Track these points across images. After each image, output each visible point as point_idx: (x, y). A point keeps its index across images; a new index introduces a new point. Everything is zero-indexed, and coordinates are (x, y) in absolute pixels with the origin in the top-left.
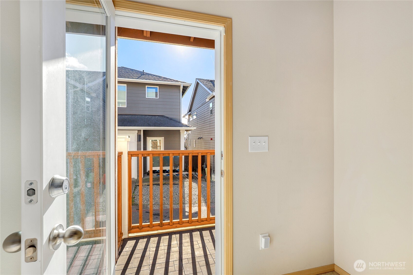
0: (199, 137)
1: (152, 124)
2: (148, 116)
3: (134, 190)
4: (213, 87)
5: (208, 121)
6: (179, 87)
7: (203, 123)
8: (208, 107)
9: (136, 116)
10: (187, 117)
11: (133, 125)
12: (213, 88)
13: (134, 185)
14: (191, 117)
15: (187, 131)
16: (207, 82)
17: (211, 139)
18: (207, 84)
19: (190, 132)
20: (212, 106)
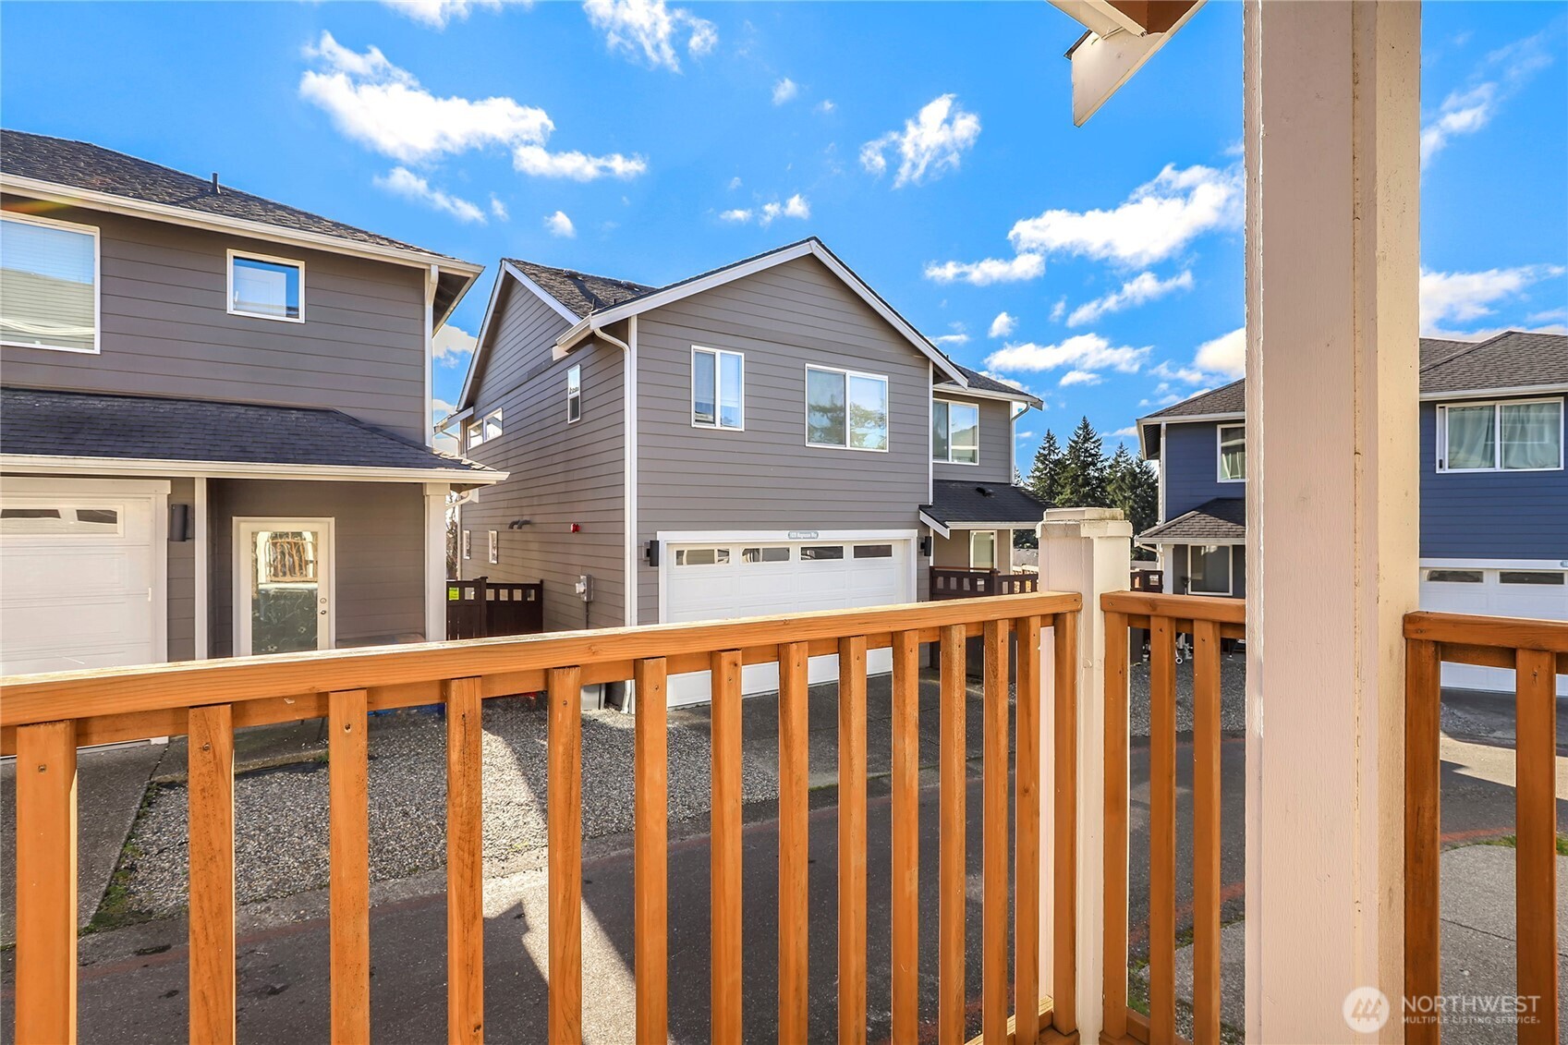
0: (516, 519)
1: (264, 450)
2: (242, 410)
3: (138, 817)
4: (581, 301)
5: (561, 447)
6: (415, 275)
7: (532, 456)
8: (560, 388)
9: (167, 407)
10: (456, 430)
11: (137, 450)
12: (583, 303)
13: (141, 782)
14: (473, 433)
15: (459, 487)
16: (553, 277)
17: (576, 529)
18: (552, 283)
19: (473, 496)
20: (581, 382)
